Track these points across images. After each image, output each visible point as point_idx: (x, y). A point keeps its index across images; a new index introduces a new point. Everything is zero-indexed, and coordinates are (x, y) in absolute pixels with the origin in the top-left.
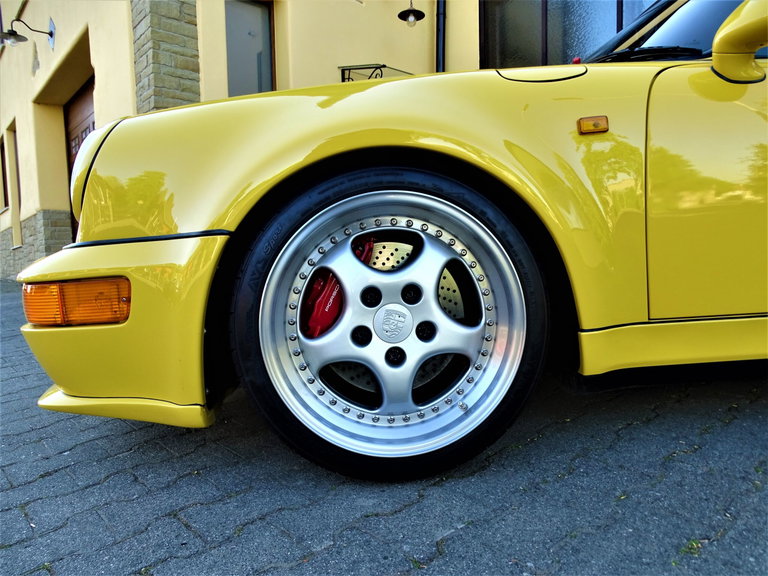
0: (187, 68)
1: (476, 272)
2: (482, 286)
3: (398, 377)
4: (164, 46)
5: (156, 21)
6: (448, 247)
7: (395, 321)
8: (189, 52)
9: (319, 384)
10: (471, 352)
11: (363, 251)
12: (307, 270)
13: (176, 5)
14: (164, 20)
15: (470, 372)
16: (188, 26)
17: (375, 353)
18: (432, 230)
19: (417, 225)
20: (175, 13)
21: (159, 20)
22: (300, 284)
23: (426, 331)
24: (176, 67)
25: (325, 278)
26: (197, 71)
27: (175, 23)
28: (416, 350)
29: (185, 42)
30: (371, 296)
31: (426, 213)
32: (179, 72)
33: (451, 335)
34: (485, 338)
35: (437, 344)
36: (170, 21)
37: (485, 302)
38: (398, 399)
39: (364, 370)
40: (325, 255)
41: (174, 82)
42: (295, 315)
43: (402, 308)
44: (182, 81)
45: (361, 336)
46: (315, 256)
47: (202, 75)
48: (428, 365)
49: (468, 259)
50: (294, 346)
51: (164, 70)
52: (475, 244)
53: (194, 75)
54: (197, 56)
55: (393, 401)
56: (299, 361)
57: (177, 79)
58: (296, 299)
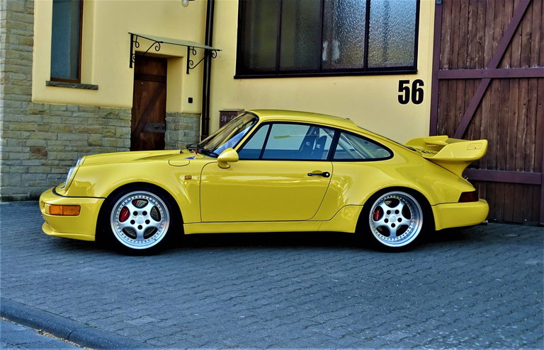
0: (26, 44)
1: (160, 209)
2: (161, 213)
3: (140, 232)
4: (13, 31)
5: (9, 15)
6: (154, 203)
7: (140, 220)
8: (27, 33)
9: (122, 232)
10: (158, 228)
11: (134, 203)
12: (121, 206)
13: (22, 3)
14: (14, 14)
15: (158, 232)
16: (29, 16)
17: (135, 226)
18: (151, 199)
19: (147, 198)
20: (21, 8)
21: (11, 14)
22: (120, 210)
23: (148, 222)
24: (19, 44)
25: (125, 209)
26: (32, 45)
27: (21, 15)
28: (145, 226)
29: (26, 26)
30: (135, 213)
31: (149, 196)
32: (21, 47)
33: (153, 223)
34: (161, 224)
35: (150, 225)
36: (17, 14)
37: (162, 216)
38: (140, 237)
39: (133, 230)
40: (126, 203)
41: (17, 54)
42: (118, 216)
43: (142, 216)
44: (22, 53)
45: (133, 222)
46: (123, 203)
47: (35, 48)
48: (148, 230)
49: (158, 206)
50: (117, 223)
51: (12, 47)
52: (160, 203)
53: (30, 48)
54: (33, 35)
55: (139, 237)
56: (118, 227)
57: (19, 52)
58: (118, 213)
